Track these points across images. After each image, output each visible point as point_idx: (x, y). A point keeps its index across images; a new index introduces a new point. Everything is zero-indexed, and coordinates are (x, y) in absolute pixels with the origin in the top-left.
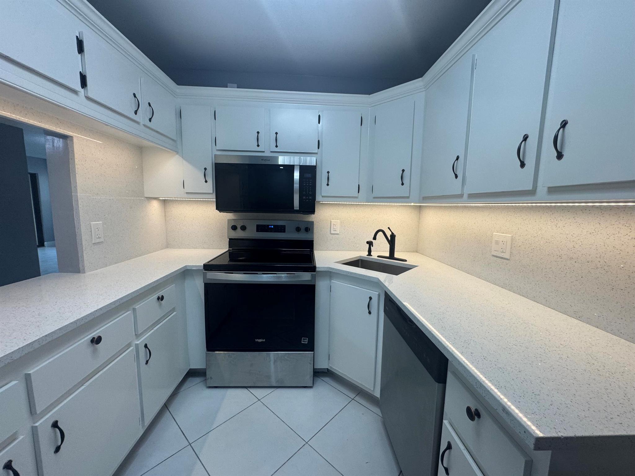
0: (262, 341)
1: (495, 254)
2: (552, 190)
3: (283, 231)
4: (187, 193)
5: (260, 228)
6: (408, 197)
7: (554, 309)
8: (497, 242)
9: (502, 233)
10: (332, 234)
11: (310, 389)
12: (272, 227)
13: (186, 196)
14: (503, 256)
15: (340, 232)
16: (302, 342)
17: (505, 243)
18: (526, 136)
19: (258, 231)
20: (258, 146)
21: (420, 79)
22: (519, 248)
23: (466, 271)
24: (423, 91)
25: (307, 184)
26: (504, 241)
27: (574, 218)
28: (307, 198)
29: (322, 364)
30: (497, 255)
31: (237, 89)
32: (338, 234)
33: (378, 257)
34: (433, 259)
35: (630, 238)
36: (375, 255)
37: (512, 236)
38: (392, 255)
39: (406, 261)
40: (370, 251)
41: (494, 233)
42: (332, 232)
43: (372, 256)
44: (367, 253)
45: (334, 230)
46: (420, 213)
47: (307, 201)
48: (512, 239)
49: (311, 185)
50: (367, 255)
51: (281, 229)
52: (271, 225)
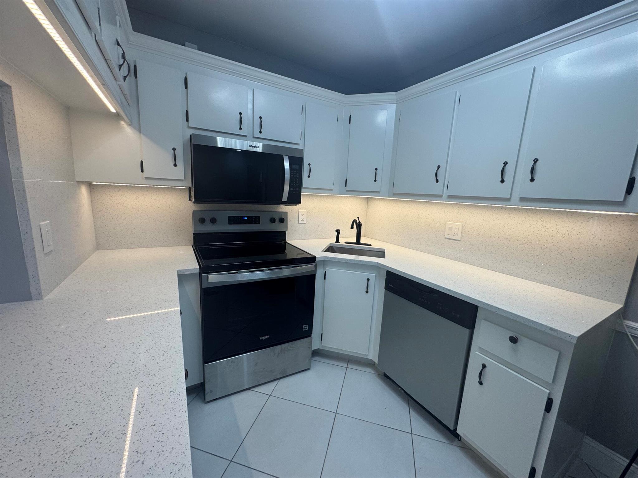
0: (266, 338)
1: (448, 237)
2: (522, 199)
3: (257, 223)
4: (146, 178)
5: (233, 220)
6: (379, 192)
7: (494, 271)
8: (450, 229)
9: (454, 222)
10: (299, 224)
11: (308, 371)
12: (246, 218)
13: (145, 182)
14: (455, 239)
15: (306, 222)
16: (303, 330)
17: (457, 230)
18: (506, 163)
19: (230, 223)
20: (240, 129)
21: (394, 93)
22: (468, 233)
23: (420, 250)
24: (395, 104)
25: (295, 176)
26: (456, 228)
27: (509, 214)
28: (294, 189)
29: (316, 346)
30: (450, 238)
31: (197, 51)
32: (305, 223)
33: (345, 243)
34: (385, 242)
35: (543, 227)
36: (342, 241)
37: (463, 225)
38: (358, 241)
39: (370, 245)
40: (338, 238)
41: (447, 222)
42: (300, 222)
43: (339, 243)
44: (335, 240)
45: (302, 220)
46: (367, 203)
47: (294, 192)
48: (463, 226)
49: (298, 176)
50: (335, 242)
51: (255, 220)
52: (245, 217)
